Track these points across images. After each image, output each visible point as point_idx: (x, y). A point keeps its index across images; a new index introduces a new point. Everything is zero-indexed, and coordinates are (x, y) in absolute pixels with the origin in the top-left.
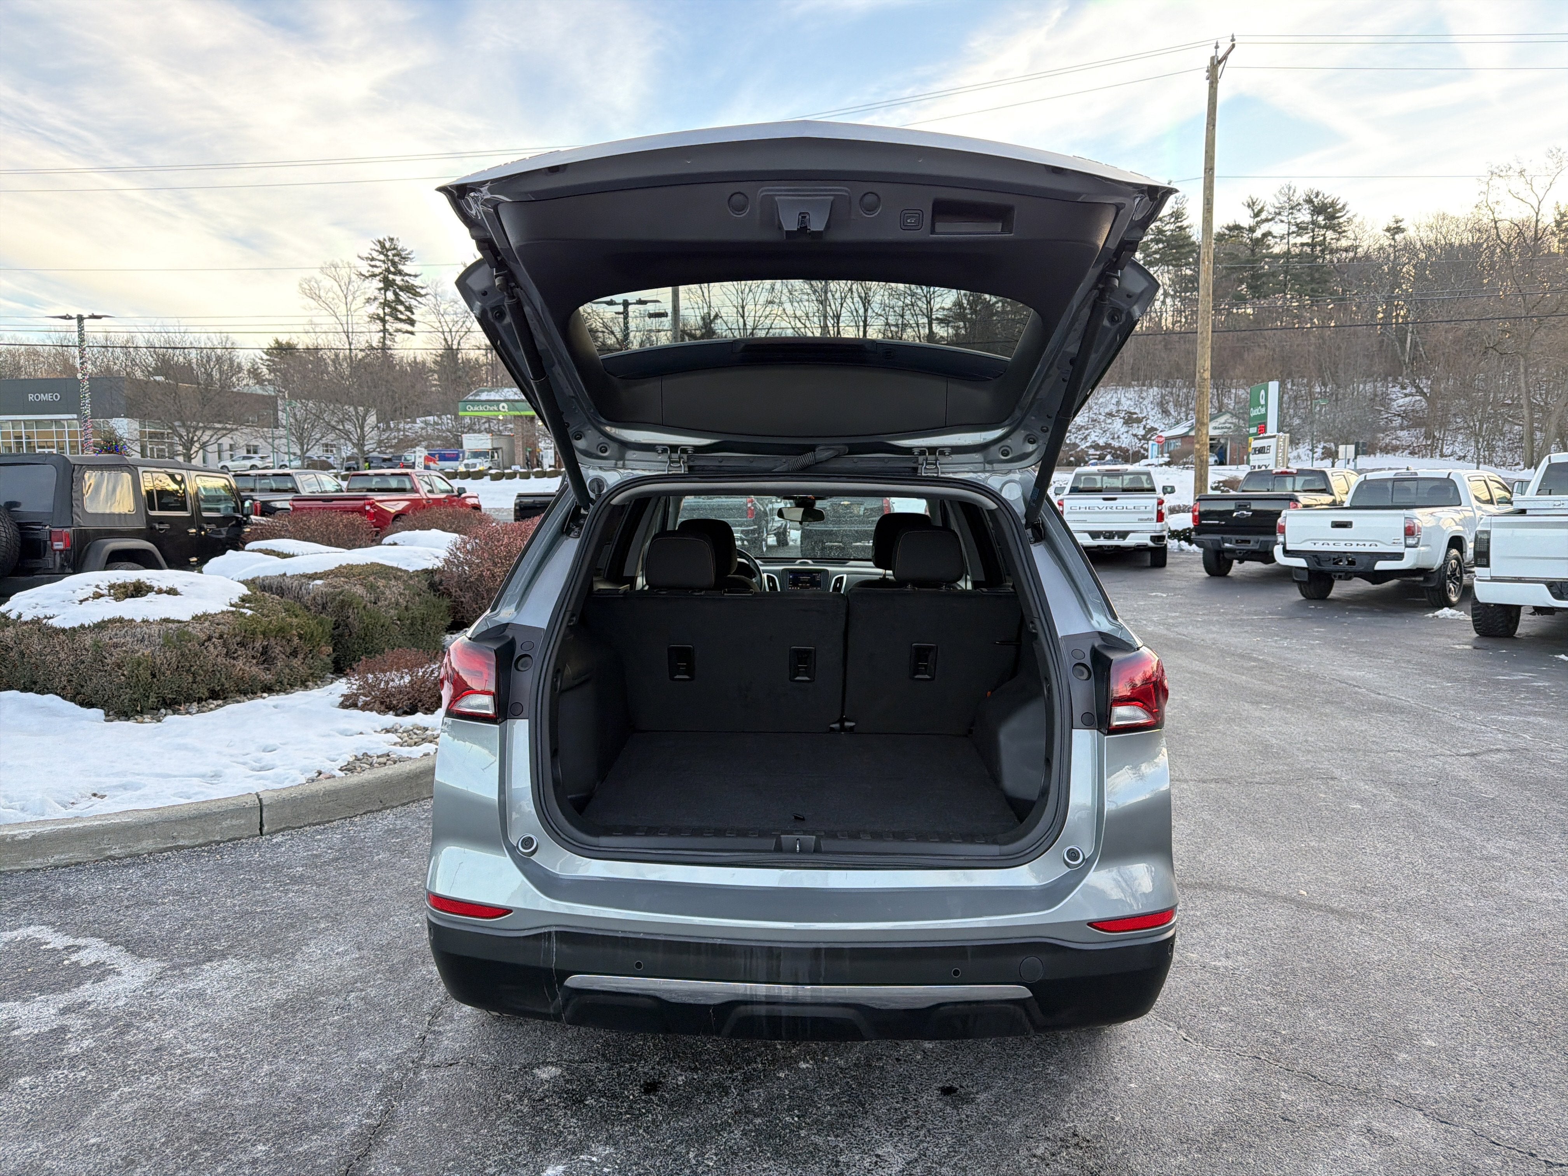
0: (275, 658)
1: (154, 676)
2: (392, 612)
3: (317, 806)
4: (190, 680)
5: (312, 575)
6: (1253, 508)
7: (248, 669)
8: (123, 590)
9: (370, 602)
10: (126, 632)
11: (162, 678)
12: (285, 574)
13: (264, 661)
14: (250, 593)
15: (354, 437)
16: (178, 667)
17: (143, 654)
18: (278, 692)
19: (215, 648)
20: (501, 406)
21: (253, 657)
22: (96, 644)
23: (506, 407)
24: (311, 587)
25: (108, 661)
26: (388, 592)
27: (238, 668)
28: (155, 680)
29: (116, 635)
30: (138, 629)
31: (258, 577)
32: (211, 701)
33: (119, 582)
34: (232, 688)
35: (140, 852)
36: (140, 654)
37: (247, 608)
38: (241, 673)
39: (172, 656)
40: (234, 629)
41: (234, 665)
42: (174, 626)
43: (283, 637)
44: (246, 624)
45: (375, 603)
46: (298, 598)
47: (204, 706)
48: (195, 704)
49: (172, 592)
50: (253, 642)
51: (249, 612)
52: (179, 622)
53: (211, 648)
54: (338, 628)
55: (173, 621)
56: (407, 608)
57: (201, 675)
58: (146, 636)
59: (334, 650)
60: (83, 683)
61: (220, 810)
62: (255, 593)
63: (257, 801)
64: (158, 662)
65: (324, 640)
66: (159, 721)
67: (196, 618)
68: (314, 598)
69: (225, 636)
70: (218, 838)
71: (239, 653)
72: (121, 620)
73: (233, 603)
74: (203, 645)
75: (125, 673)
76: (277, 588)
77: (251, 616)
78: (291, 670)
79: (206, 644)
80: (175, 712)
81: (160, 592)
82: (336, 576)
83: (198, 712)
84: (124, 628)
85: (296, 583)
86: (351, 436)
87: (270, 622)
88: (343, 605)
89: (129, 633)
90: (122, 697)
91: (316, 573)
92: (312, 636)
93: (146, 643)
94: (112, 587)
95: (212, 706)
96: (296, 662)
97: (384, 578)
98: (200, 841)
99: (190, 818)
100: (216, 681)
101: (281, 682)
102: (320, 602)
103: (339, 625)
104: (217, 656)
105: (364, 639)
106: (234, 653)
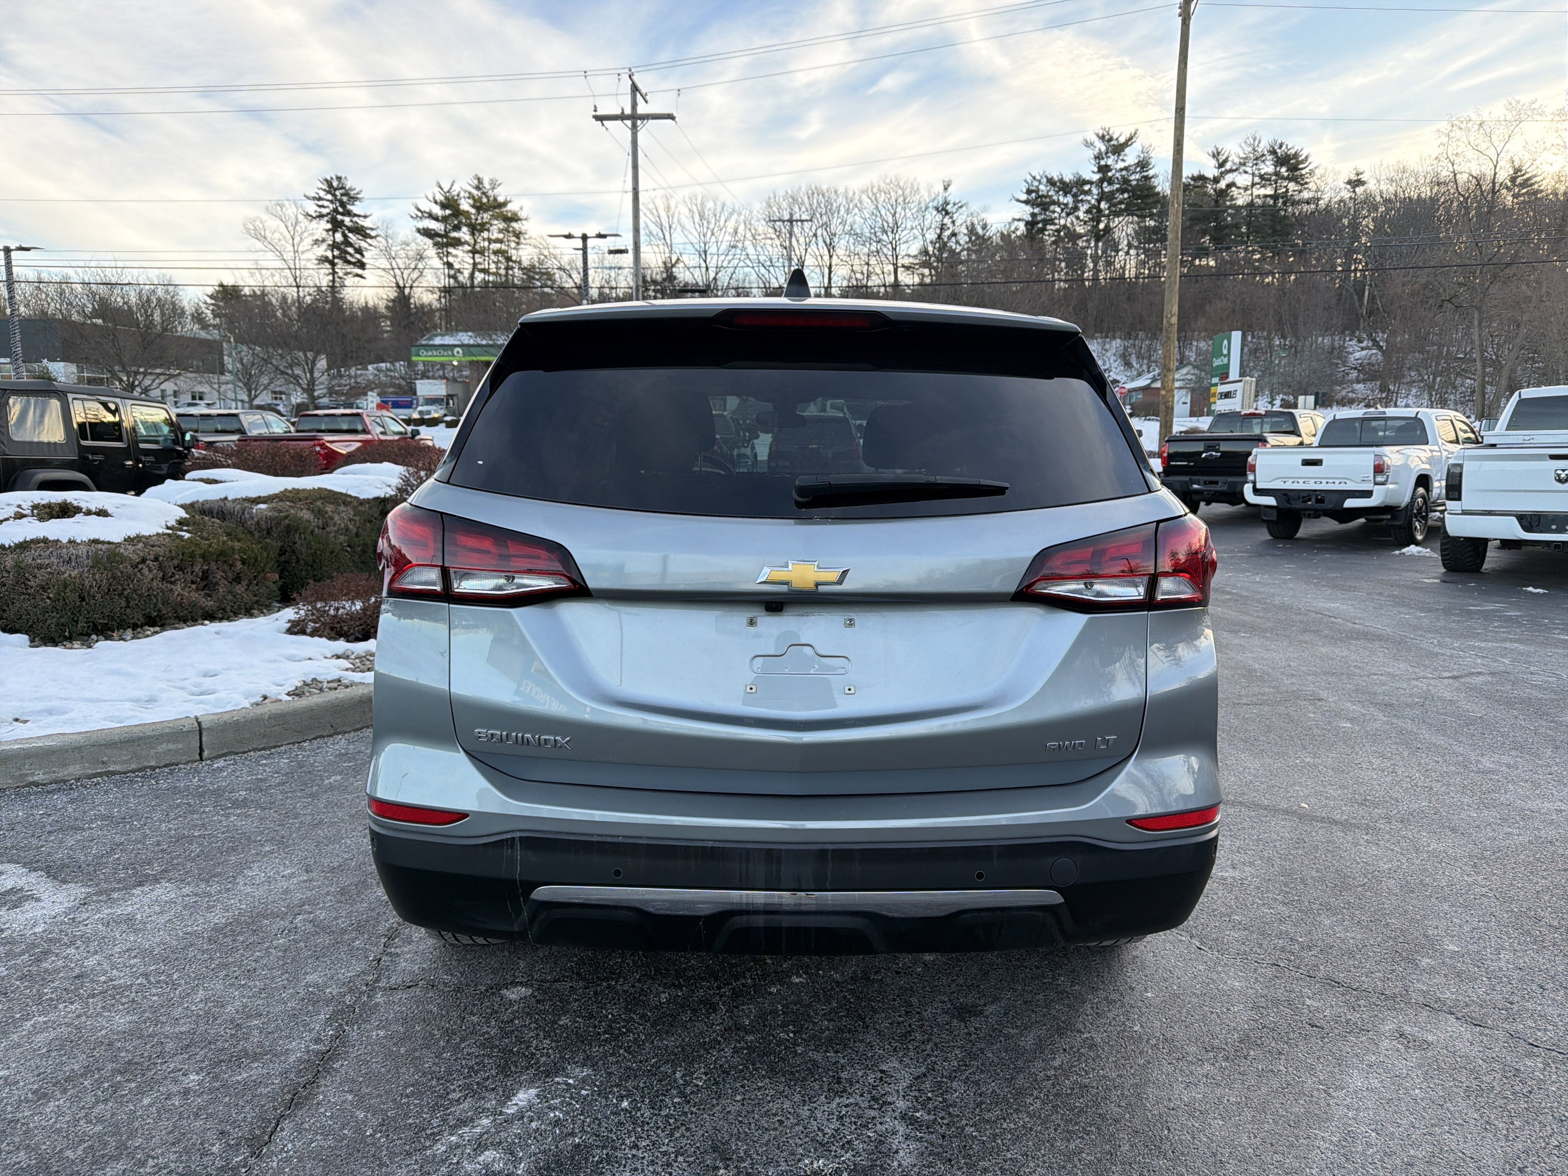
0: (217, 584)
1: (83, 599)
2: (342, 538)
3: (262, 731)
4: (123, 604)
5: (256, 499)
6: (1221, 449)
7: (187, 594)
8: (47, 510)
9: (318, 527)
10: (51, 553)
11: (92, 601)
12: (226, 498)
13: (205, 586)
14: (188, 516)
15: (304, 382)
16: (109, 590)
17: (70, 575)
18: (221, 620)
19: (150, 571)
20: (456, 352)
21: (193, 582)
22: (17, 565)
23: (461, 351)
24: (254, 511)
25: (32, 583)
26: (336, 518)
27: (176, 593)
28: (84, 603)
29: (40, 556)
30: (65, 550)
31: (198, 502)
32: (147, 627)
33: (44, 502)
34: (170, 614)
35: (66, 778)
36: (66, 575)
37: (185, 531)
38: (179, 599)
39: (102, 577)
40: (170, 551)
41: (171, 590)
42: (104, 547)
43: (225, 562)
44: (183, 547)
45: (323, 528)
46: (242, 523)
47: (139, 633)
48: (130, 630)
49: (102, 513)
50: (192, 565)
51: (187, 535)
52: (109, 543)
53: (146, 571)
54: (284, 554)
55: (103, 543)
56: (357, 535)
57: (135, 600)
58: (73, 557)
59: (280, 578)
60: (5, 608)
61: (154, 733)
62: (194, 517)
63: (196, 724)
64: (87, 583)
65: (270, 565)
66: (90, 647)
67: (129, 540)
68: (258, 523)
69: (161, 559)
70: (153, 763)
71: (177, 577)
72: (45, 540)
73: (169, 525)
74: (137, 567)
75: (51, 595)
76: (218, 513)
77: (189, 539)
78: (234, 596)
79: (140, 566)
80: (107, 638)
81: (89, 513)
82: (281, 500)
83: (133, 638)
84: (48, 548)
85: (238, 507)
86: (301, 381)
87: (210, 545)
88: (289, 529)
89: (55, 554)
90: (49, 622)
91: (260, 497)
92: (256, 561)
93: (73, 564)
94: (35, 507)
95: (149, 633)
96: (239, 589)
97: (332, 503)
98: (134, 766)
99: (121, 742)
100: (152, 606)
101: (224, 609)
102: (264, 527)
103: (286, 551)
104: (152, 580)
105: (312, 566)
106: (171, 577)
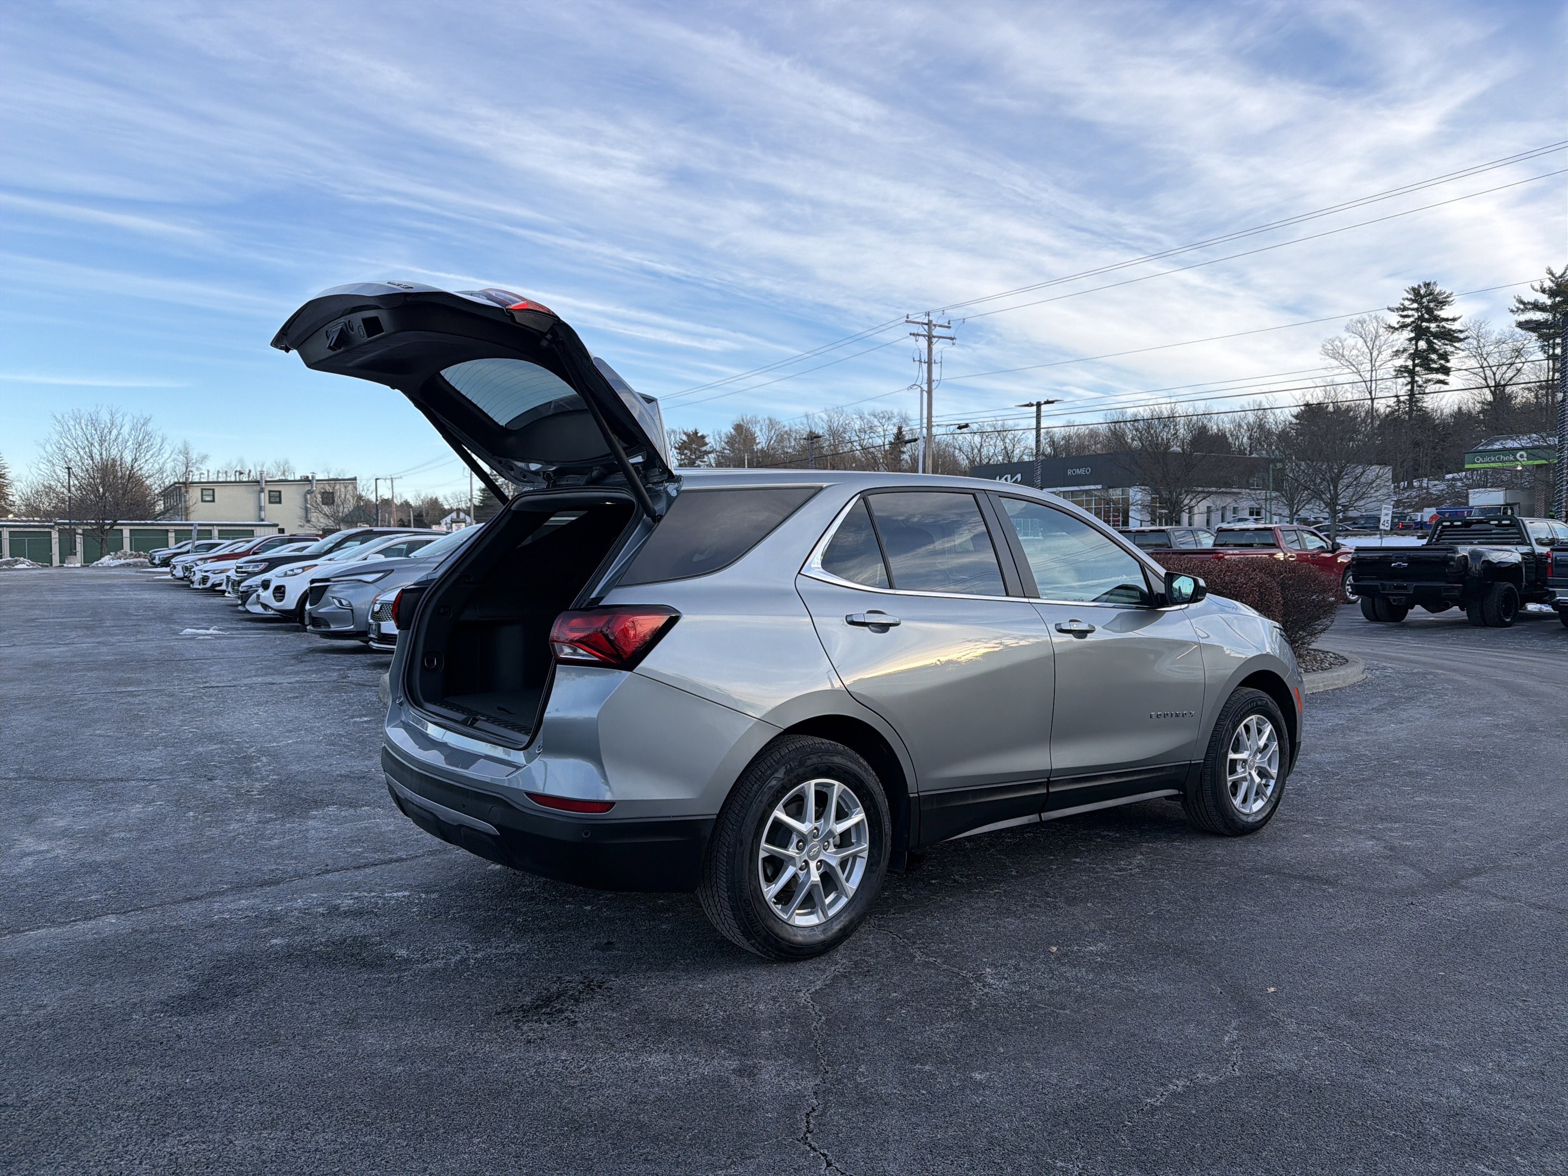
20: (1518, 456)
23: (1525, 455)
86: (1324, 496)
